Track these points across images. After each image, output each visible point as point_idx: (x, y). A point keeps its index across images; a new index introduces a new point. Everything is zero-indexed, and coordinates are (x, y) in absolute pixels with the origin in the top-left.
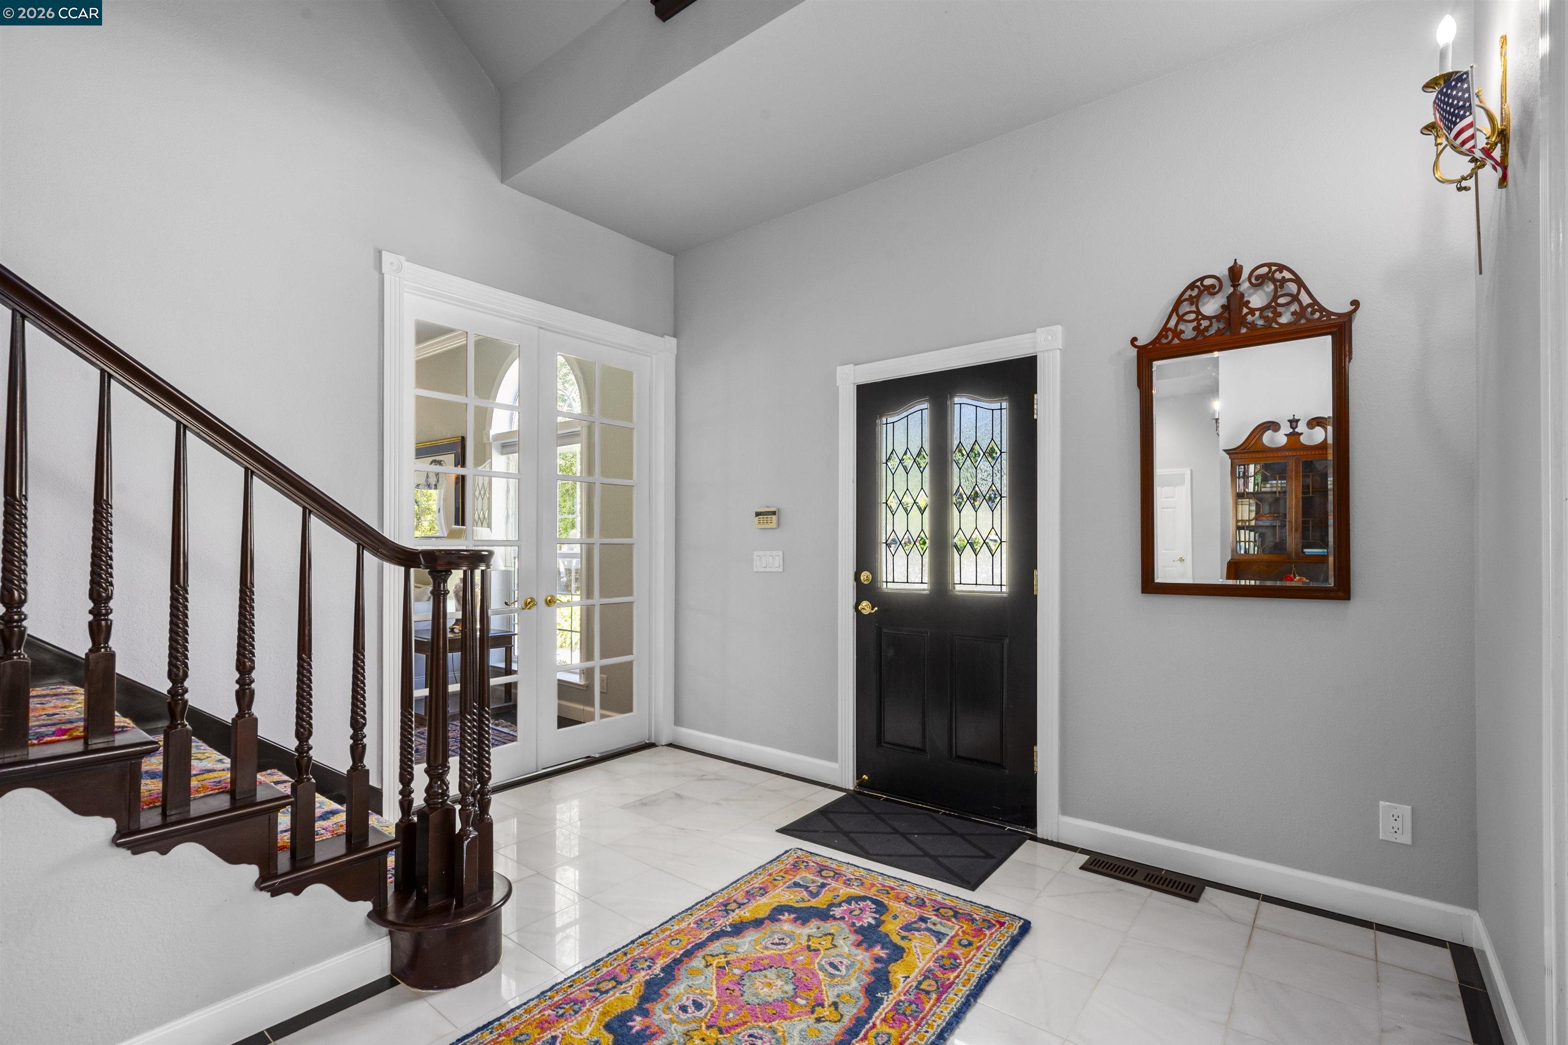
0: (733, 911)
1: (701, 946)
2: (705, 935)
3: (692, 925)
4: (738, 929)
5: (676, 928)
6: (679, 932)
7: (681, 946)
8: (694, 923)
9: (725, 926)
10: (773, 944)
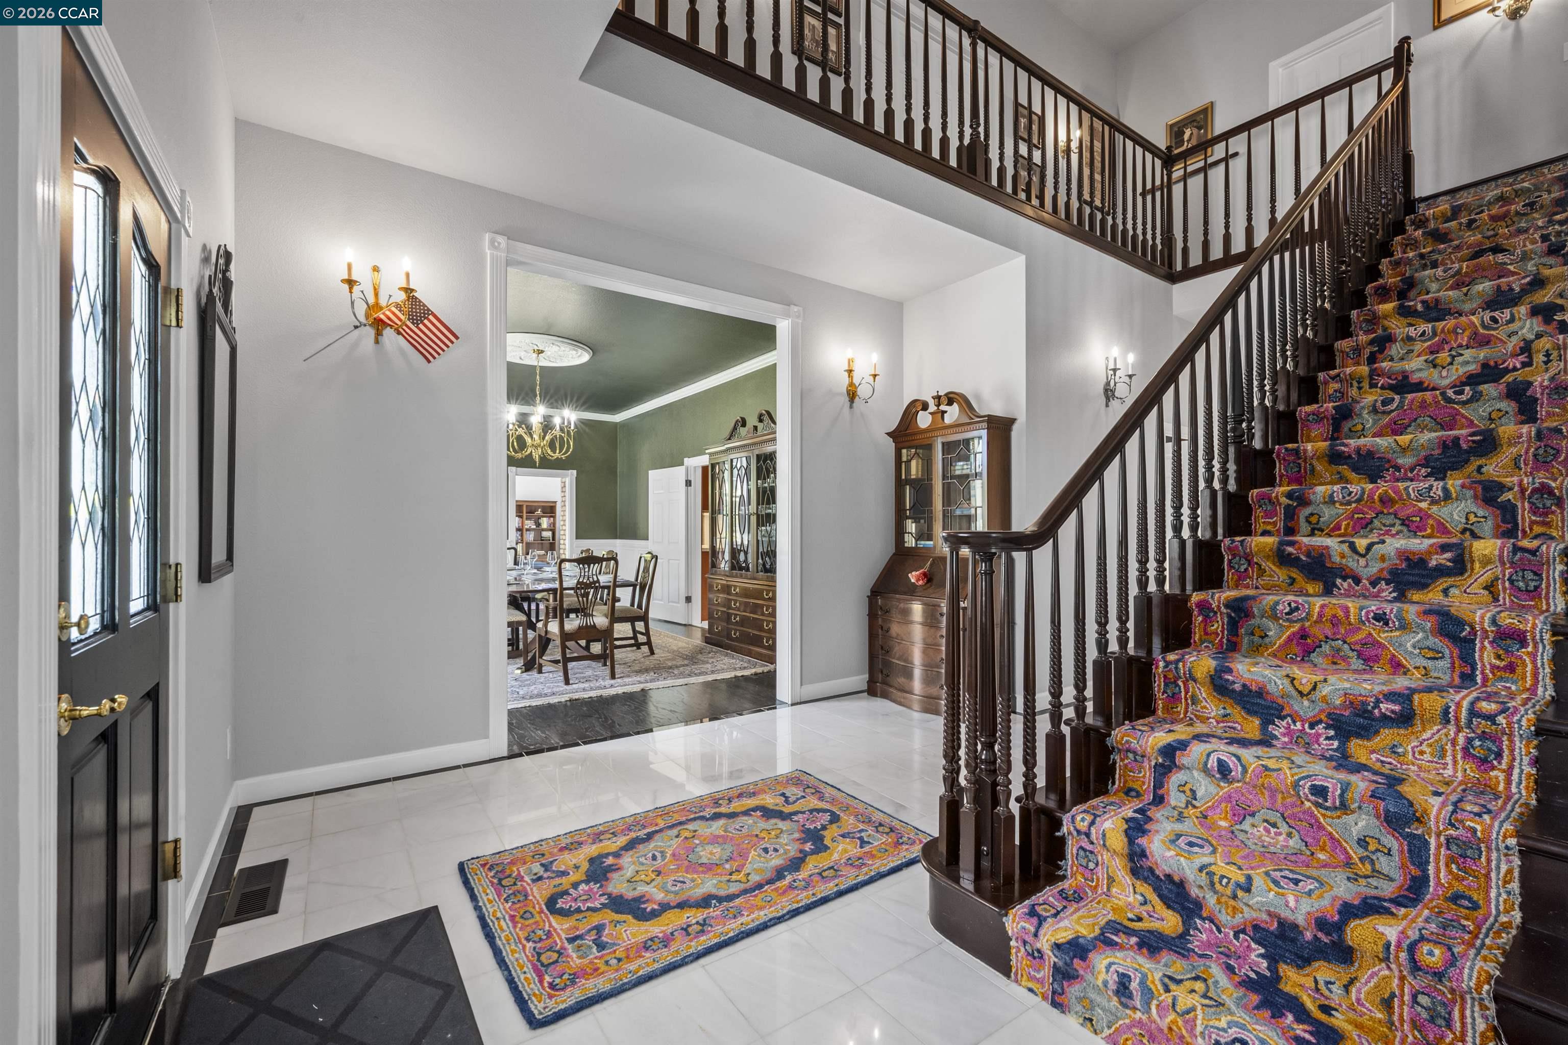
0: (697, 923)
1: (745, 892)
2: (737, 901)
3: (746, 914)
4: (705, 902)
5: (762, 913)
6: (761, 908)
7: (763, 895)
8: (743, 915)
9: (715, 906)
10: (684, 883)
